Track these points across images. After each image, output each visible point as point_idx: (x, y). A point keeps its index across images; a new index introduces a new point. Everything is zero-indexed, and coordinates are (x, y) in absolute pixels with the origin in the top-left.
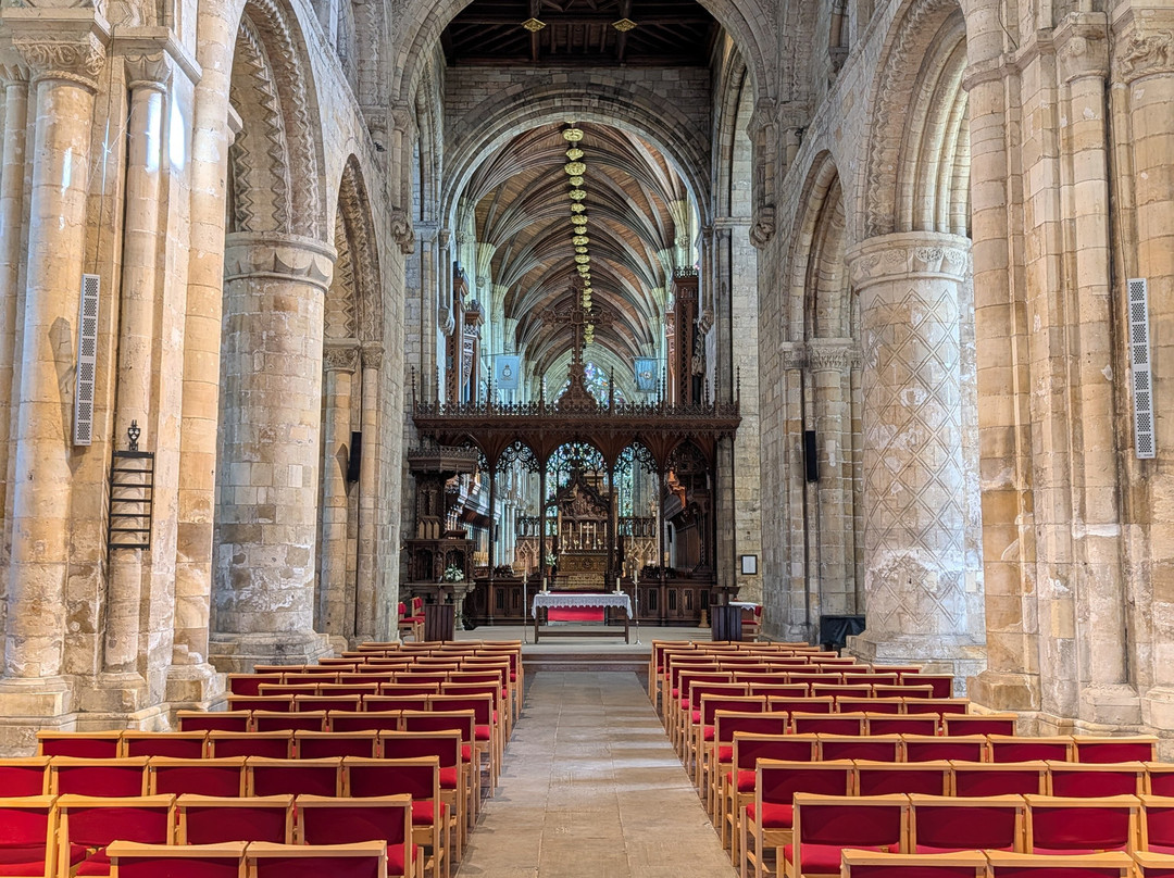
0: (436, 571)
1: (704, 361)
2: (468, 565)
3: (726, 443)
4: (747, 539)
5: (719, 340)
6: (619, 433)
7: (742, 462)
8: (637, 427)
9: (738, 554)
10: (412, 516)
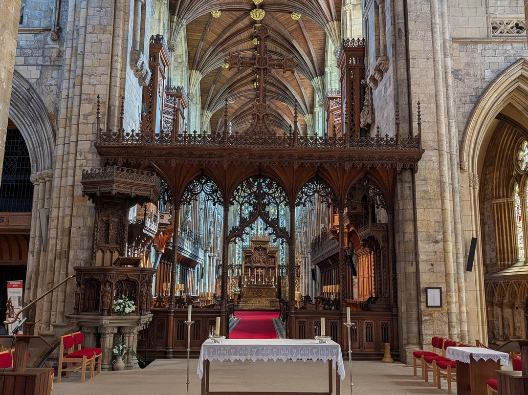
0: (103, 303)
1: (373, 113)
2: (142, 296)
3: (407, 176)
4: (431, 271)
5: (396, 81)
6: (302, 164)
7: (423, 195)
8: (320, 158)
9: (423, 286)
10: (91, 244)
